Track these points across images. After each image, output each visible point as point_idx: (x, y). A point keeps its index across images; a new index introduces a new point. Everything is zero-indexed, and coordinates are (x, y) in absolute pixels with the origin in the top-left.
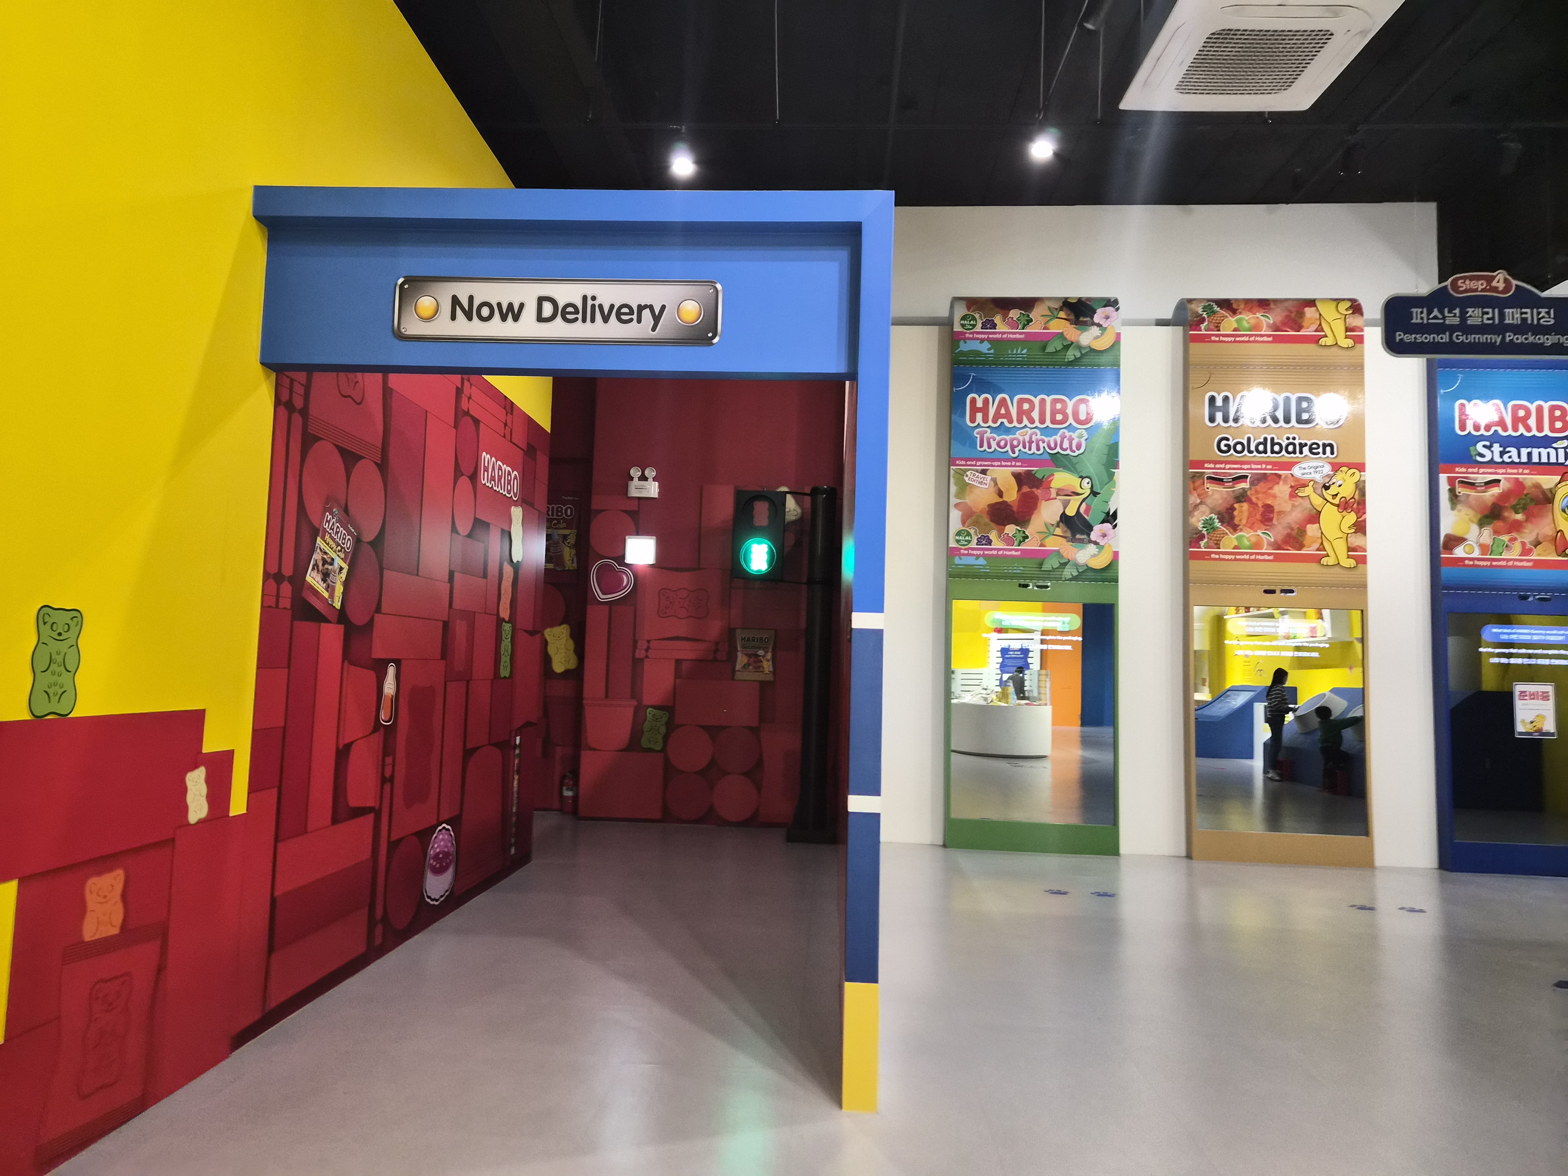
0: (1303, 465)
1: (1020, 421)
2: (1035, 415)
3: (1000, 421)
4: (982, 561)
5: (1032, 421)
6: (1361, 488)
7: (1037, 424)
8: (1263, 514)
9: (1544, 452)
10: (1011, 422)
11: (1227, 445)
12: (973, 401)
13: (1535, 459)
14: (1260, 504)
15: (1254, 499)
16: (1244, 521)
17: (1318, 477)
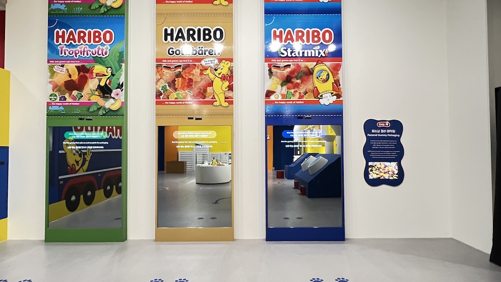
0: (206, 60)
1: (79, 42)
2: (86, 38)
3: (70, 42)
4: (62, 108)
5: (85, 41)
6: (231, 70)
7: (87, 43)
8: (188, 83)
9: (309, 52)
10: (75, 42)
11: (173, 52)
12: (58, 32)
13: (306, 55)
14: (187, 79)
15: (184, 76)
16: (180, 86)
17: (212, 65)
